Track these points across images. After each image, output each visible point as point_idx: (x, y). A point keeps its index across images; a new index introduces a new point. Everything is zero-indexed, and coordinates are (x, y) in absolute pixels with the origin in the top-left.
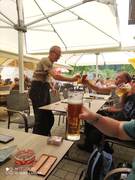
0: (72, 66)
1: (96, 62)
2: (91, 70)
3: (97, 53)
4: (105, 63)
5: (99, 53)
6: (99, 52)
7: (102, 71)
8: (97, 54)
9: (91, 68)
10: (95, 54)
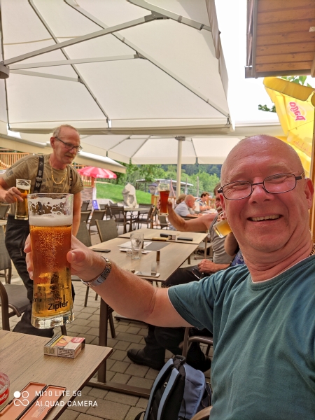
0: (124, 164)
1: (177, 156)
2: (166, 174)
3: (180, 135)
4: (197, 158)
5: (184, 137)
6: (183, 135)
7: (192, 177)
8: (181, 139)
9: (166, 170)
10: (176, 138)
